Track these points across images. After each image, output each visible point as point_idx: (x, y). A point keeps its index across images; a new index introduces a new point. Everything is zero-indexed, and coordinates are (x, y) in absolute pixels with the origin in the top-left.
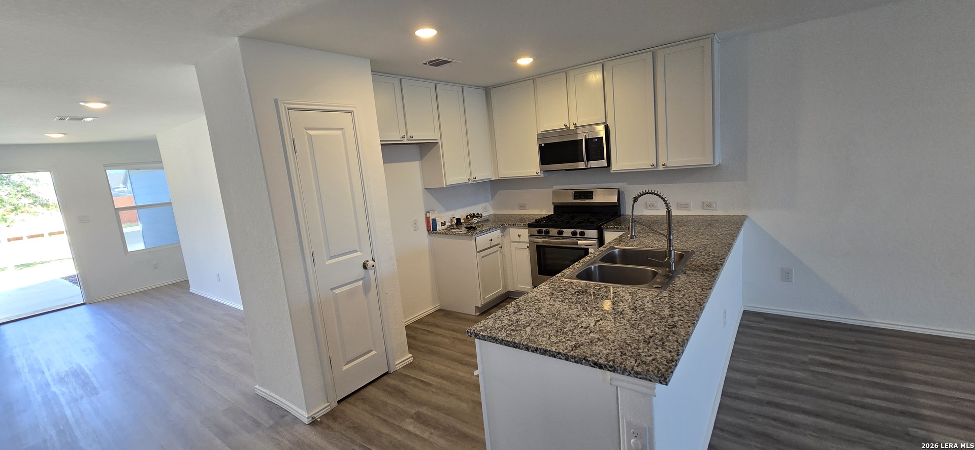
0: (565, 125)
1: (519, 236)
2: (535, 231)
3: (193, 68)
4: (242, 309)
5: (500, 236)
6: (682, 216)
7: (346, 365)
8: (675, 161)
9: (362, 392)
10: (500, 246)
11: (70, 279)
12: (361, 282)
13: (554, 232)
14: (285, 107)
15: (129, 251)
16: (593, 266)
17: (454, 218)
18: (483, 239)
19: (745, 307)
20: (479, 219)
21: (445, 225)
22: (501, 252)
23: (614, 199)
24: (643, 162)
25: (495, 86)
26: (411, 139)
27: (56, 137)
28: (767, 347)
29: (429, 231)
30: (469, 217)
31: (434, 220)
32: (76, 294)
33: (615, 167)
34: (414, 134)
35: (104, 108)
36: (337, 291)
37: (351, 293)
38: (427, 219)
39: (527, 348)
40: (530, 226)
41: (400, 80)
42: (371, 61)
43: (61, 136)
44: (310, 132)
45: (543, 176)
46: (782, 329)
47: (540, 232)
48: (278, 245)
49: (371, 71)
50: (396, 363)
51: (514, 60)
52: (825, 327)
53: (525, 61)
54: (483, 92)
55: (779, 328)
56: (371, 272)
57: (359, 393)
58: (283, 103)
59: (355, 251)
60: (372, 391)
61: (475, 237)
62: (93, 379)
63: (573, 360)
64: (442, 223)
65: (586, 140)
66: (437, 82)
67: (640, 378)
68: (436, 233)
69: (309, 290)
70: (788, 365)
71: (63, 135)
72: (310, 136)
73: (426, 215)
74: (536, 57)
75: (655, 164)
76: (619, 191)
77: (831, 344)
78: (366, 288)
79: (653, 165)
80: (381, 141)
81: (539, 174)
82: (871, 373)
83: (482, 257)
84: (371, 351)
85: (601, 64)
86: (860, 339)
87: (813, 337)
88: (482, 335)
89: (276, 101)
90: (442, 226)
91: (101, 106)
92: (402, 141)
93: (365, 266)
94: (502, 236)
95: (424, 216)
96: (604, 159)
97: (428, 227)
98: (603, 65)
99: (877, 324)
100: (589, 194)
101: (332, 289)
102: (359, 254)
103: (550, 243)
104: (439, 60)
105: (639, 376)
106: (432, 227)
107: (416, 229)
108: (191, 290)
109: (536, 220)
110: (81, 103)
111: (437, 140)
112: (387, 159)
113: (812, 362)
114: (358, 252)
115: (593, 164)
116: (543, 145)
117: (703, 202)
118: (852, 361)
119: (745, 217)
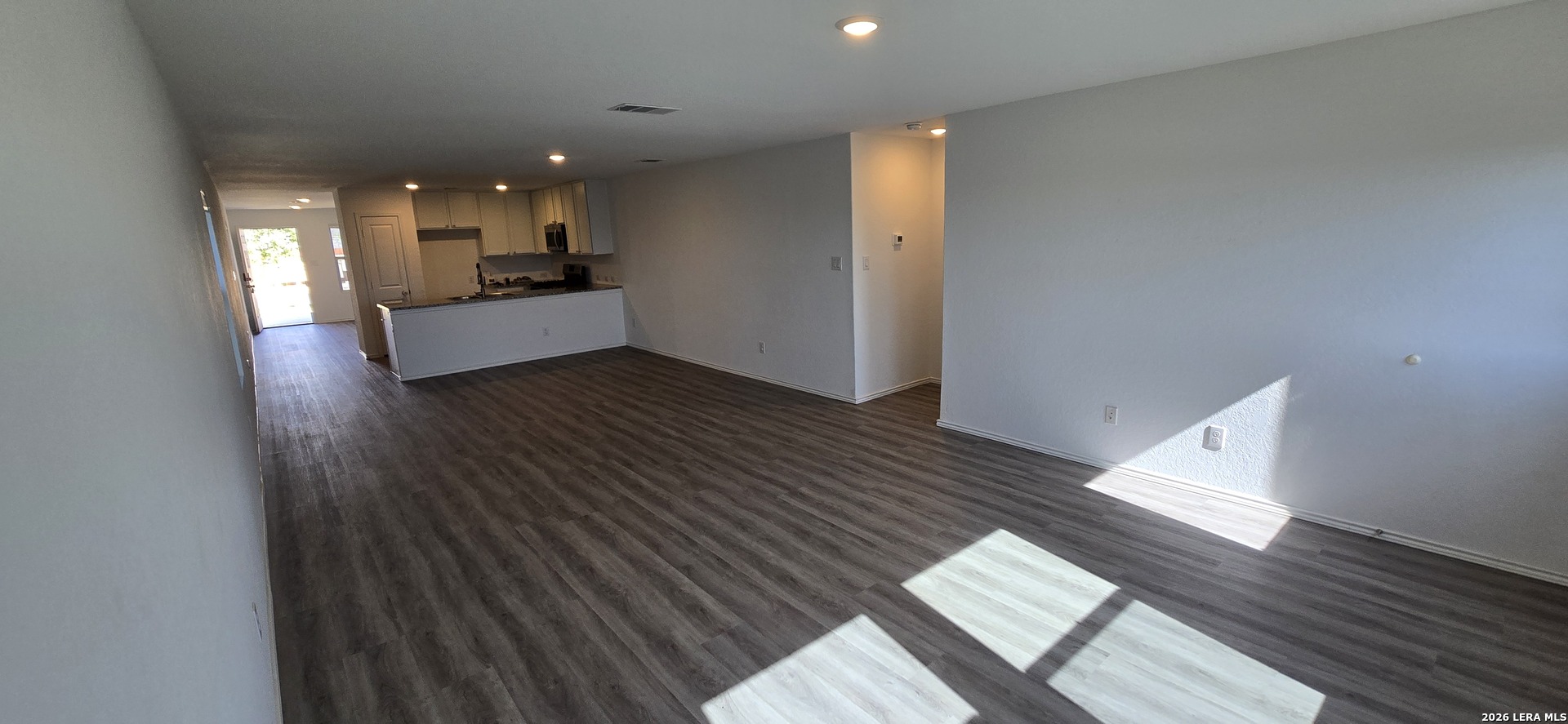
14: (359, 216)
19: (628, 344)
26: (455, 227)
33: (570, 251)
34: (456, 224)
44: (373, 227)
53: (501, 188)
56: (408, 296)
58: (358, 214)
59: (398, 285)
72: (372, 229)
76: (583, 267)
80: (417, 229)
81: (548, 253)
92: (446, 229)
93: (403, 293)
102: (400, 286)
111: (479, 228)
112: (422, 240)
119: (620, 287)
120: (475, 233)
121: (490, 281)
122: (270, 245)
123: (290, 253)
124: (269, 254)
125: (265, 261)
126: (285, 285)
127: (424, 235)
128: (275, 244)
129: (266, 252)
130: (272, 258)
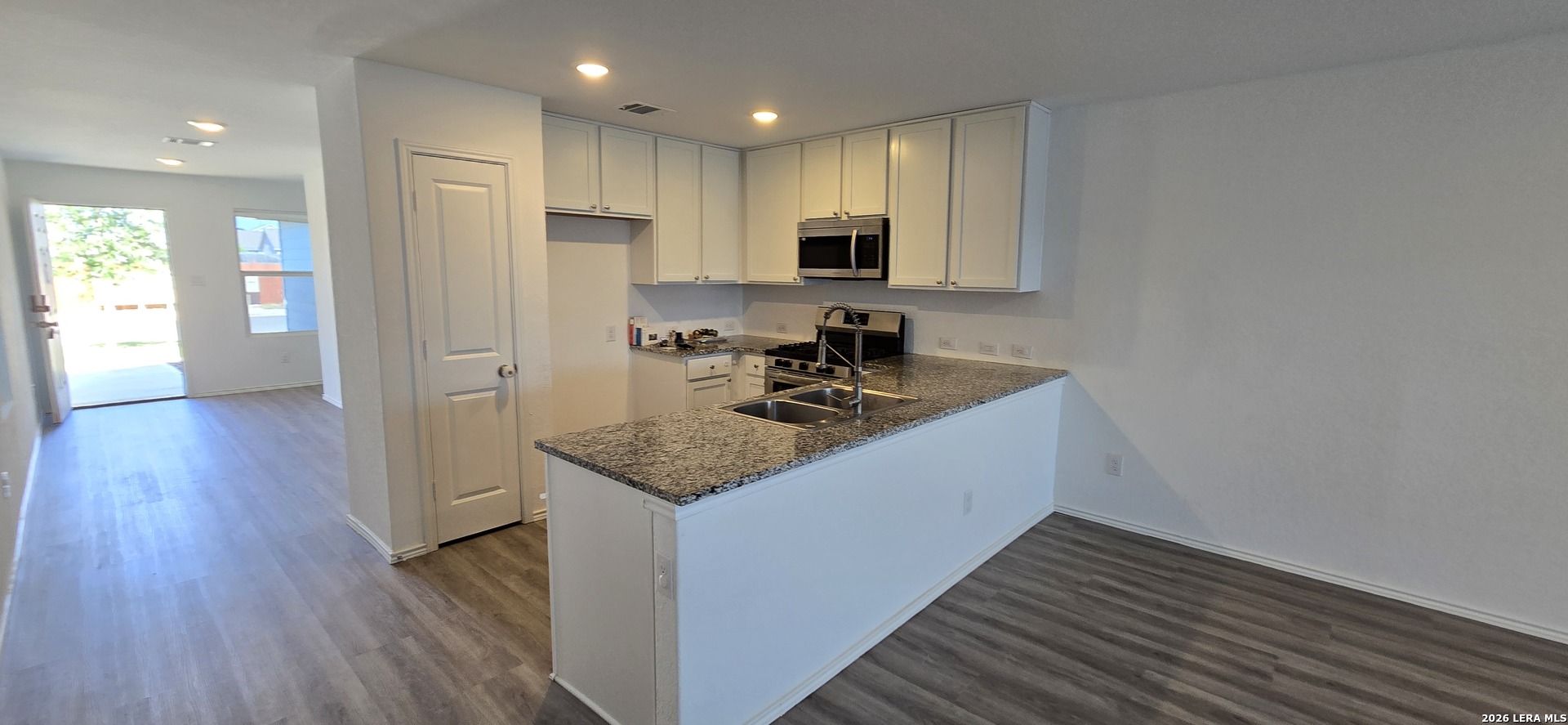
0: (835, 214)
1: (756, 367)
2: (773, 359)
3: (313, 90)
4: (340, 406)
5: (730, 364)
6: (982, 363)
7: (457, 499)
8: (968, 278)
9: (477, 540)
10: (728, 378)
11: (175, 365)
12: (493, 393)
13: (796, 363)
14: (407, 149)
15: (253, 332)
16: (769, 402)
17: (674, 331)
18: (698, 364)
19: (1058, 508)
20: (711, 338)
21: (655, 339)
22: (729, 387)
23: (895, 329)
24: (928, 278)
25: (754, 149)
26: (607, 210)
27: (172, 163)
28: (1044, 558)
29: (631, 344)
30: (697, 332)
31: (639, 330)
32: (176, 383)
33: (894, 279)
34: (610, 205)
35: (216, 133)
36: (456, 399)
37: (476, 406)
38: (631, 327)
39: (586, 465)
40: (768, 353)
41: (599, 129)
42: (543, 99)
43: (177, 163)
44: (442, 186)
45: (802, 284)
46: (1090, 541)
47: (778, 363)
48: (377, 324)
49: (540, 109)
50: (535, 512)
51: (750, 113)
52: (1151, 546)
53: (765, 117)
54: (736, 155)
55: (1086, 540)
56: (510, 381)
57: (472, 541)
58: (406, 145)
59: (489, 350)
60: (493, 544)
61: (686, 358)
62: (161, 484)
63: (614, 477)
64: (650, 336)
65: (858, 237)
66: (658, 135)
67: (662, 498)
68: (639, 349)
69: (414, 390)
70: (1053, 581)
71: (180, 163)
72: (439, 191)
73: (629, 321)
74: (781, 113)
75: (944, 281)
76: (903, 317)
77: (1136, 567)
78: (501, 403)
79: (941, 283)
80: (546, 208)
81: (798, 281)
82: (1160, 606)
83: (695, 390)
84: (498, 488)
85: (886, 130)
86: (1186, 567)
87: (1122, 555)
88: (547, 447)
89: (396, 141)
90: (650, 339)
91: (217, 128)
92: (592, 212)
93: (500, 372)
94: (733, 364)
95: (626, 323)
96: (877, 268)
97: (631, 338)
98: (889, 131)
99: (1228, 551)
100: (864, 318)
101: (448, 395)
102: (495, 354)
103: (788, 379)
104: (637, 105)
105: (661, 496)
106: (635, 342)
107: (611, 339)
108: (326, 397)
109: (780, 346)
110: (190, 123)
111: (649, 216)
112: (551, 235)
113: (1092, 585)
114: (493, 351)
115: (865, 273)
116: (804, 239)
117: (1013, 345)
118: (1149, 590)
119: (1064, 373)
120: (636, 227)
121: (652, 337)
122: (104, 249)
123: (137, 263)
124: (101, 264)
125: (92, 273)
126: (119, 308)
127: (561, 223)
128: (111, 248)
129: (96, 259)
130: (105, 271)
